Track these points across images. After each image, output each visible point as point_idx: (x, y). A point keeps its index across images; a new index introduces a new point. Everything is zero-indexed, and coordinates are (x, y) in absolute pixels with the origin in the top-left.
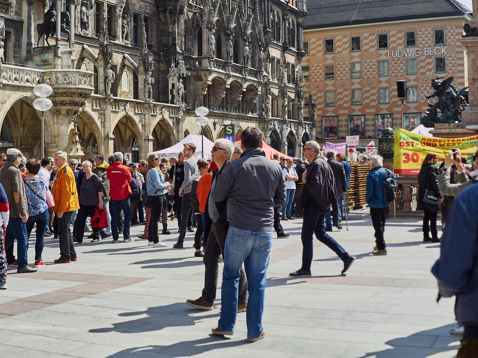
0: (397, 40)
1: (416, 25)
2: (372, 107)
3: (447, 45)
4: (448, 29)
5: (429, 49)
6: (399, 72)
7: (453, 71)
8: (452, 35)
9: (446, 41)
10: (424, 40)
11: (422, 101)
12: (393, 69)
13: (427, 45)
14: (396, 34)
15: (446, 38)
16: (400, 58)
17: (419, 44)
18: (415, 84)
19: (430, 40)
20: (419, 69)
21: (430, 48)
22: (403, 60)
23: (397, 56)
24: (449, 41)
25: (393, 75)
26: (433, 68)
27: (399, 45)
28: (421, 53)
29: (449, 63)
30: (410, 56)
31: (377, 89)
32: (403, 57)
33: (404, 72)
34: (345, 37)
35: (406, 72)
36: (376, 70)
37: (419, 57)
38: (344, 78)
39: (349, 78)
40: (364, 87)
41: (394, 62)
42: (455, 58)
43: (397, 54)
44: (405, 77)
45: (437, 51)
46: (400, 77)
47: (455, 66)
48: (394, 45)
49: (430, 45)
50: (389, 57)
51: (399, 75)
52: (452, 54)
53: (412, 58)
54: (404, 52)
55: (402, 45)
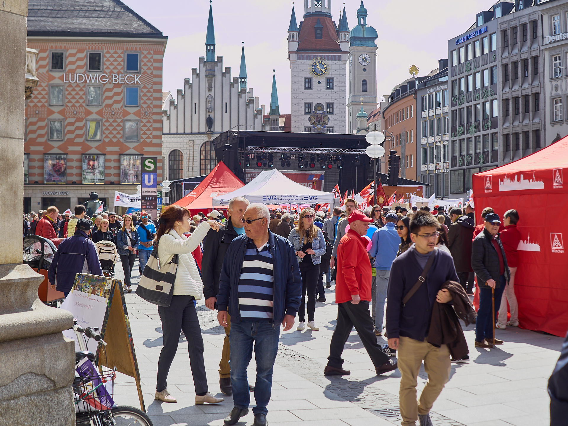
0: (77, 61)
1: (103, 44)
2: (40, 144)
3: (142, 72)
4: (143, 54)
5: (119, 75)
6: (77, 102)
7: (147, 105)
8: (149, 61)
9: (141, 68)
10: (112, 64)
11: (107, 140)
12: (69, 97)
13: (115, 71)
14: (76, 54)
15: (140, 64)
16: (79, 84)
17: (105, 69)
18: (99, 117)
19: (119, 64)
20: (104, 100)
21: (120, 75)
22: (84, 86)
23: (76, 81)
24: (145, 68)
25: (70, 105)
26: (122, 99)
27: (79, 67)
28: (108, 80)
29: (143, 96)
30: (93, 82)
31: (46, 121)
32: (84, 84)
33: (84, 102)
35: (86, 102)
36: (46, 96)
37: (104, 84)
40: (29, 118)
41: (71, 88)
42: (152, 90)
43: (76, 79)
44: (85, 108)
45: (128, 79)
46: (78, 108)
47: (151, 100)
48: (73, 67)
49: (119, 71)
50: (65, 82)
51: (77, 105)
52: (148, 84)
53: (95, 85)
54: (85, 76)
55: (83, 68)
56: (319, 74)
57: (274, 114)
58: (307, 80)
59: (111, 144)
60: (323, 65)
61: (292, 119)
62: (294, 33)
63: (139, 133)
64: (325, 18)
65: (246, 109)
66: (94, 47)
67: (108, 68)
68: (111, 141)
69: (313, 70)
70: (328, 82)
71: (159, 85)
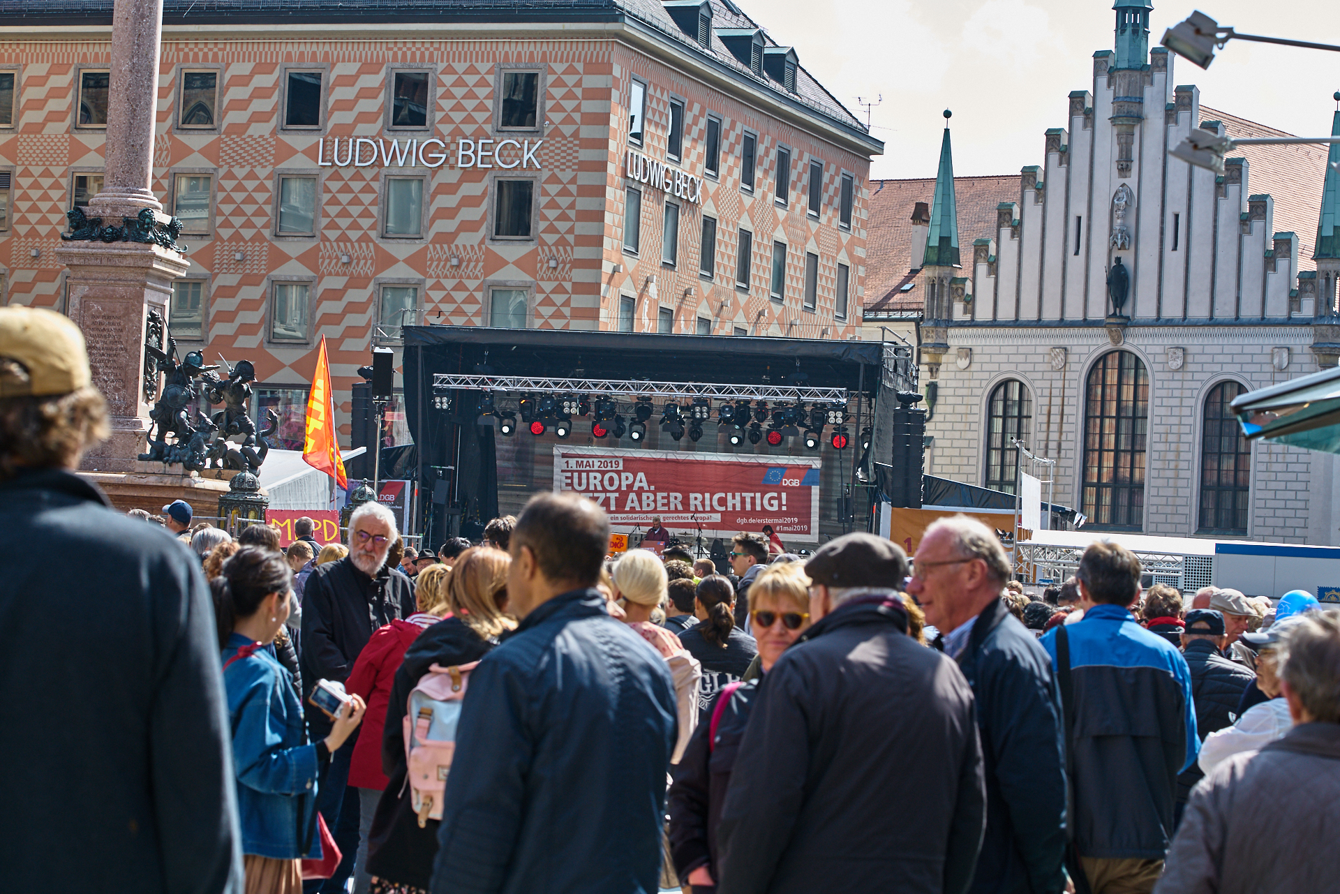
0: (358, 97)
1: (436, 45)
3: (546, 133)
4: (554, 72)
5: (476, 143)
6: (355, 226)
7: (558, 236)
8: (570, 96)
9: (544, 118)
10: (458, 107)
12: (333, 210)
13: (468, 129)
14: (357, 76)
15: (543, 108)
16: (363, 172)
17: (440, 122)
18: (414, 275)
19: (481, 108)
20: (432, 221)
21: (481, 142)
22: (375, 178)
23: (353, 160)
24: (557, 117)
25: (332, 235)
26: (484, 218)
27: (364, 117)
28: (444, 156)
29: (547, 206)
30: (401, 164)
31: (265, 283)
32: (376, 170)
33: (372, 227)
35: (379, 227)
36: (268, 208)
37: (434, 172)
40: (216, 275)
41: (339, 184)
42: (573, 188)
43: (353, 156)
44: (376, 246)
45: (505, 153)
46: (356, 245)
47: (569, 219)
48: (345, 117)
49: (480, 128)
50: (320, 163)
51: (354, 235)
52: (564, 170)
53: (408, 173)
54: (379, 147)
55: (375, 121)
65: (1241, 237)
66: (409, 55)
67: (447, 120)
71: (596, 171)
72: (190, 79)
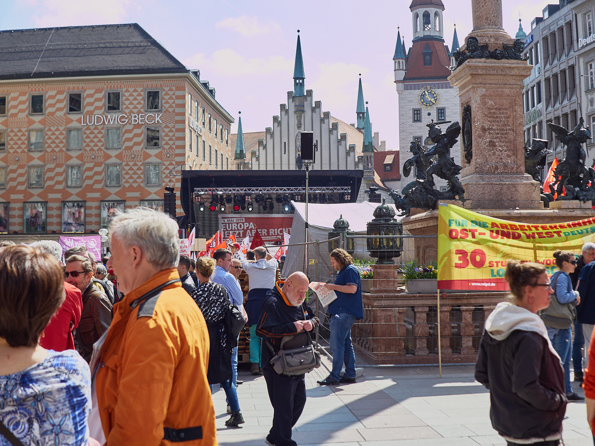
0: (95, 101)
1: (122, 83)
2: (58, 191)
3: (163, 111)
4: (165, 90)
5: (138, 115)
6: (96, 145)
7: (169, 146)
8: (171, 98)
9: (162, 106)
10: (131, 103)
11: (127, 185)
12: (88, 140)
13: (135, 111)
14: (94, 94)
15: (161, 103)
16: (98, 127)
17: (125, 109)
18: (118, 161)
19: (139, 103)
20: (124, 143)
21: (140, 115)
22: (102, 129)
23: (94, 123)
24: (167, 106)
25: (88, 149)
26: (142, 141)
27: (97, 108)
28: (127, 120)
29: (165, 136)
30: (112, 123)
31: (64, 166)
32: (102, 126)
33: (102, 145)
34: (22, 94)
35: (105, 145)
36: (64, 141)
37: (124, 126)
38: (19, 151)
39: (26, 150)
40: (46, 164)
41: (90, 131)
42: (174, 130)
43: (94, 121)
44: (104, 152)
45: (149, 118)
46: (97, 152)
47: (173, 140)
48: (91, 108)
49: (139, 110)
50: (82, 124)
51: (96, 148)
52: (170, 123)
53: (114, 126)
54: (103, 118)
55: (101, 109)
56: (428, 105)
57: (367, 151)
58: (416, 112)
59: (131, 189)
60: (433, 94)
61: (400, 156)
62: (400, 60)
63: (161, 177)
64: (435, 42)
65: (338, 146)
66: (112, 86)
67: (127, 108)
68: (131, 186)
69: (422, 101)
70: (439, 113)
71: (181, 123)
72: (34, 98)
